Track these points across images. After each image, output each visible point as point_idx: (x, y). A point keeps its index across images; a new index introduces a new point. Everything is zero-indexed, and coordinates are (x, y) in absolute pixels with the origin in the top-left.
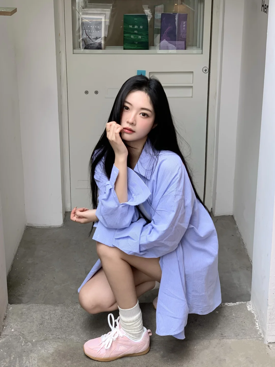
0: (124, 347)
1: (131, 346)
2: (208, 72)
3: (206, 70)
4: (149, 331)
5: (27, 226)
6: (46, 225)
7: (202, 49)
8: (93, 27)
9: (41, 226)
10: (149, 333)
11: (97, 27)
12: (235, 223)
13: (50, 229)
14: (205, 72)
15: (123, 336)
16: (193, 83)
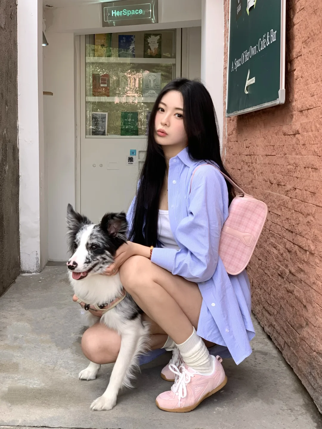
0: (200, 387)
1: (207, 382)
4: (218, 357)
5: (49, 261)
8: (100, 120)
10: (219, 359)
11: (103, 120)
15: (194, 376)
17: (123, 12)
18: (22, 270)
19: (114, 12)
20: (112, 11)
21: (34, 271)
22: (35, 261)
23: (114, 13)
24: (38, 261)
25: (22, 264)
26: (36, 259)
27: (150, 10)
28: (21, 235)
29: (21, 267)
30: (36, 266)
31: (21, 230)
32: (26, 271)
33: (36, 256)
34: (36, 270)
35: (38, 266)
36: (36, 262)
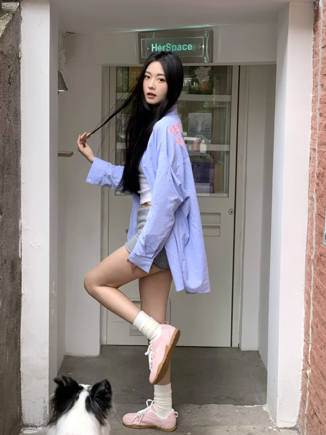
2: (233, 214)
3: (232, 212)
5: (66, 355)
6: (84, 355)
7: (228, 193)
9: (79, 355)
12: (260, 356)
13: (87, 358)
14: (231, 213)
16: (220, 223)
17: (166, 47)
18: (24, 424)
19: (154, 46)
20: (152, 45)
21: (40, 425)
22: (42, 411)
23: (154, 48)
24: (46, 411)
25: (24, 415)
26: (44, 408)
27: (202, 45)
28: (23, 375)
29: (23, 419)
30: (43, 418)
31: (23, 369)
32: (29, 424)
33: (43, 405)
34: (43, 423)
35: (45, 417)
36: (43, 413)
